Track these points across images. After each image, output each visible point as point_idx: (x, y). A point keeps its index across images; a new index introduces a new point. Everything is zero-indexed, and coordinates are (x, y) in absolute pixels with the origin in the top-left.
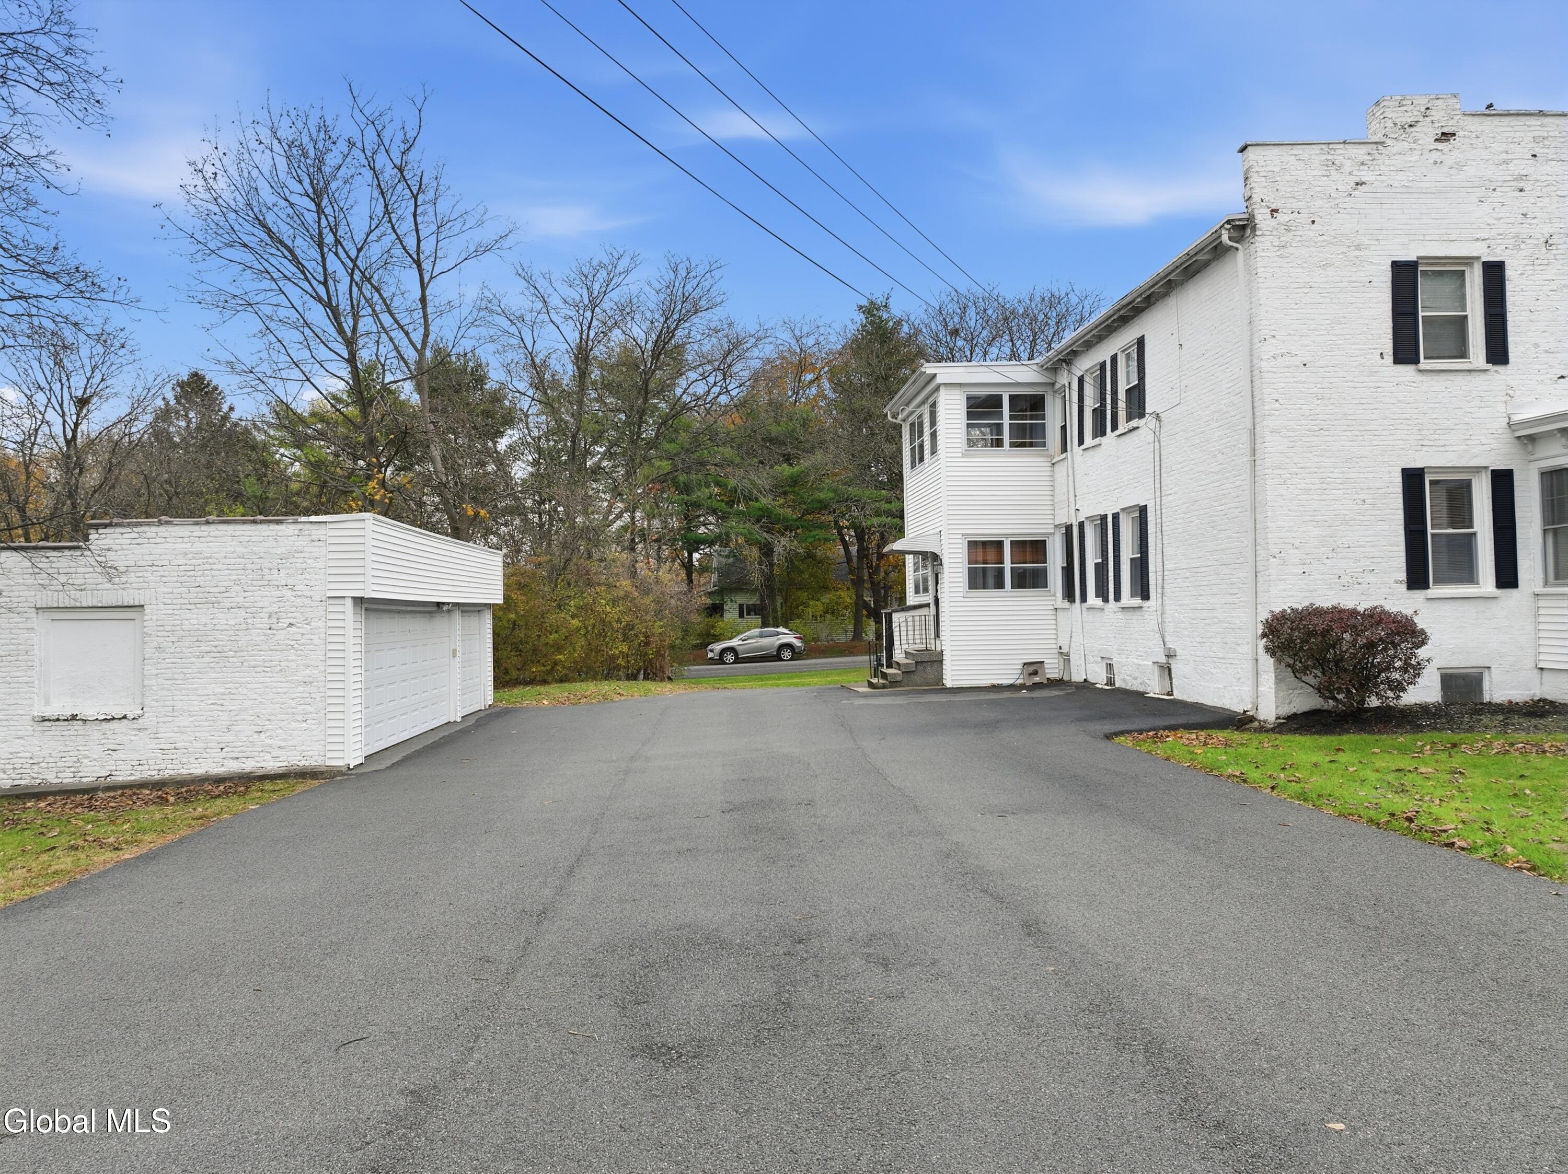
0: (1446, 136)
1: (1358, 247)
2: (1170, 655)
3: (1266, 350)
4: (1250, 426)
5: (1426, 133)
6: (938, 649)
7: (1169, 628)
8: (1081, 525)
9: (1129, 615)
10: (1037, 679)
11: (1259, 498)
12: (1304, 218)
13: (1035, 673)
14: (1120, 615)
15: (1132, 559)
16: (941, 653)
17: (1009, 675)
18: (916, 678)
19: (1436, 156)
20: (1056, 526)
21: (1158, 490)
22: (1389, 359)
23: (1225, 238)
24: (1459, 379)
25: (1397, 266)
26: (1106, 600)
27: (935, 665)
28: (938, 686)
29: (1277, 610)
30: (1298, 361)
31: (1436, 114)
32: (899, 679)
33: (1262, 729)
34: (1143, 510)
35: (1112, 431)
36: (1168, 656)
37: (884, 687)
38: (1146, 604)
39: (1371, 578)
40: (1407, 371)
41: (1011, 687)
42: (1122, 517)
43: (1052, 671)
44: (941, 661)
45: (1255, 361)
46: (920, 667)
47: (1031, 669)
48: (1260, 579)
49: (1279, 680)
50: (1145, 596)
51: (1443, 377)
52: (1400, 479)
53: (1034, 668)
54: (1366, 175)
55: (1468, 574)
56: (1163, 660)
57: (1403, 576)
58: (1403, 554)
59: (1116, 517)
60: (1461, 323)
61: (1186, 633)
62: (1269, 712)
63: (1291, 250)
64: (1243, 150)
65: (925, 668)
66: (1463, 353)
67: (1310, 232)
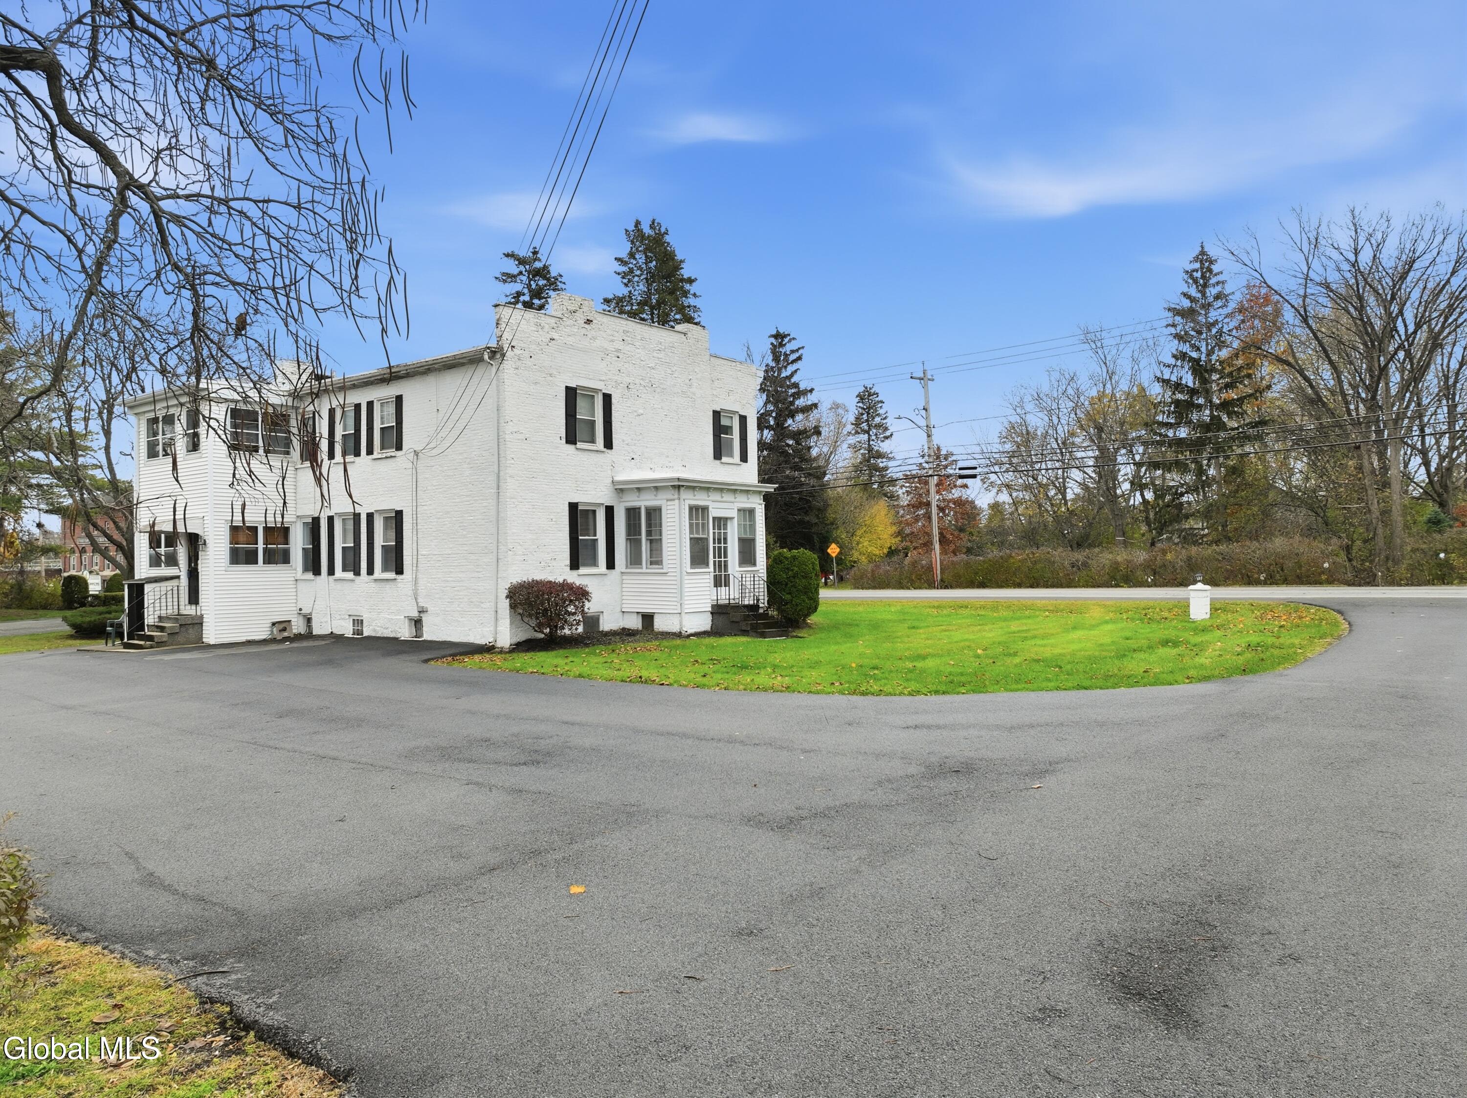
0: (589, 322)
1: (551, 375)
2: (422, 611)
3: (509, 428)
4: (496, 471)
5: (581, 318)
6: (199, 613)
7: (422, 592)
8: (331, 519)
9: (379, 584)
10: (286, 634)
11: (502, 515)
12: (526, 354)
13: (284, 630)
14: (373, 585)
15: (383, 546)
16: (202, 617)
17: (262, 633)
18: (180, 638)
19: (584, 331)
20: (298, 517)
21: (414, 501)
22: (564, 440)
23: (486, 357)
24: (593, 455)
25: (568, 388)
26: (357, 573)
27: (196, 627)
28: (200, 645)
29: (514, 582)
30: (522, 437)
31: (585, 309)
32: (164, 639)
33: (502, 651)
34: (399, 514)
35: (368, 454)
36: (420, 612)
37: (151, 647)
38: (400, 577)
39: (554, 563)
40: (571, 447)
41: (264, 642)
42: (376, 517)
43: (298, 627)
44: (201, 624)
45: (501, 434)
46: (183, 629)
47: (281, 626)
48: (501, 564)
49: (511, 623)
50: (400, 571)
51: (586, 453)
52: (567, 508)
53: (283, 625)
54: (555, 336)
55: (594, 563)
56: (415, 614)
57: (568, 562)
58: (568, 550)
59: (370, 516)
60: (593, 423)
61: (437, 596)
62: (505, 639)
63: (521, 371)
64: (496, 306)
65: (187, 629)
66: (593, 441)
67: (529, 362)
